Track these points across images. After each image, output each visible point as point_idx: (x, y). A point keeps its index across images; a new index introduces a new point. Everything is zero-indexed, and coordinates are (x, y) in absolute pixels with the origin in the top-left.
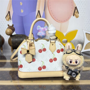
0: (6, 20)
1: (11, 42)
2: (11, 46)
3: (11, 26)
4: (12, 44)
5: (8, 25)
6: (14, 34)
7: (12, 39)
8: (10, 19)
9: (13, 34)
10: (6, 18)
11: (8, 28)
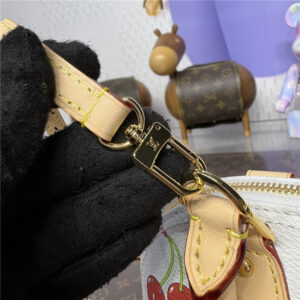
0: (148, 11)
1: (176, 104)
2: (177, 117)
3: (167, 35)
4: (181, 112)
5: (157, 33)
6: (184, 64)
7: (178, 91)
8: (162, 7)
9: (181, 67)
10: (144, 5)
11: (157, 45)
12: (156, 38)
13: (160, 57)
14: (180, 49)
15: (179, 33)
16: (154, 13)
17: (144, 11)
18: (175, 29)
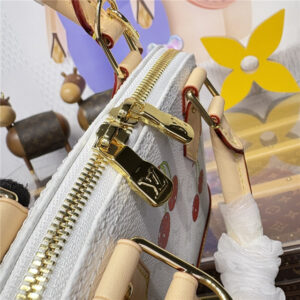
0: (55, 60)
5: (64, 75)
7: (85, 113)
8: (65, 56)
9: (85, 96)
10: (51, 56)
12: (63, 79)
13: (67, 91)
14: (81, 84)
15: (78, 73)
16: (60, 61)
17: (52, 60)
18: (75, 70)
